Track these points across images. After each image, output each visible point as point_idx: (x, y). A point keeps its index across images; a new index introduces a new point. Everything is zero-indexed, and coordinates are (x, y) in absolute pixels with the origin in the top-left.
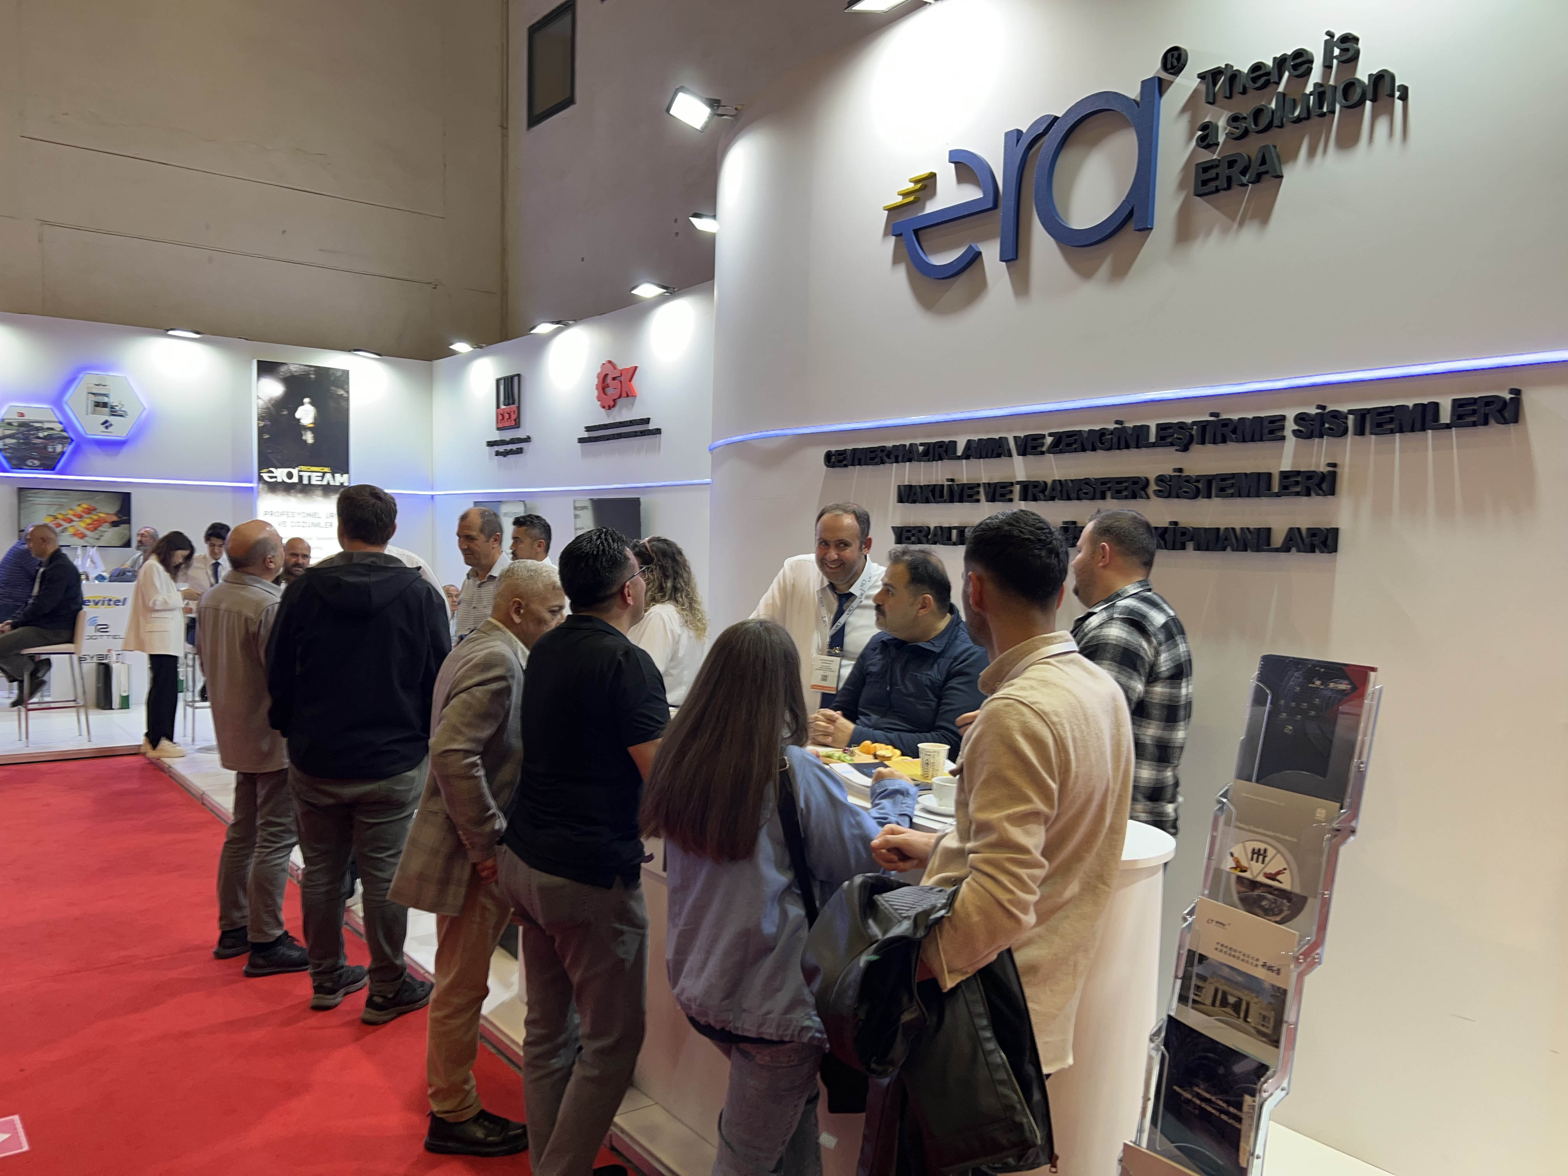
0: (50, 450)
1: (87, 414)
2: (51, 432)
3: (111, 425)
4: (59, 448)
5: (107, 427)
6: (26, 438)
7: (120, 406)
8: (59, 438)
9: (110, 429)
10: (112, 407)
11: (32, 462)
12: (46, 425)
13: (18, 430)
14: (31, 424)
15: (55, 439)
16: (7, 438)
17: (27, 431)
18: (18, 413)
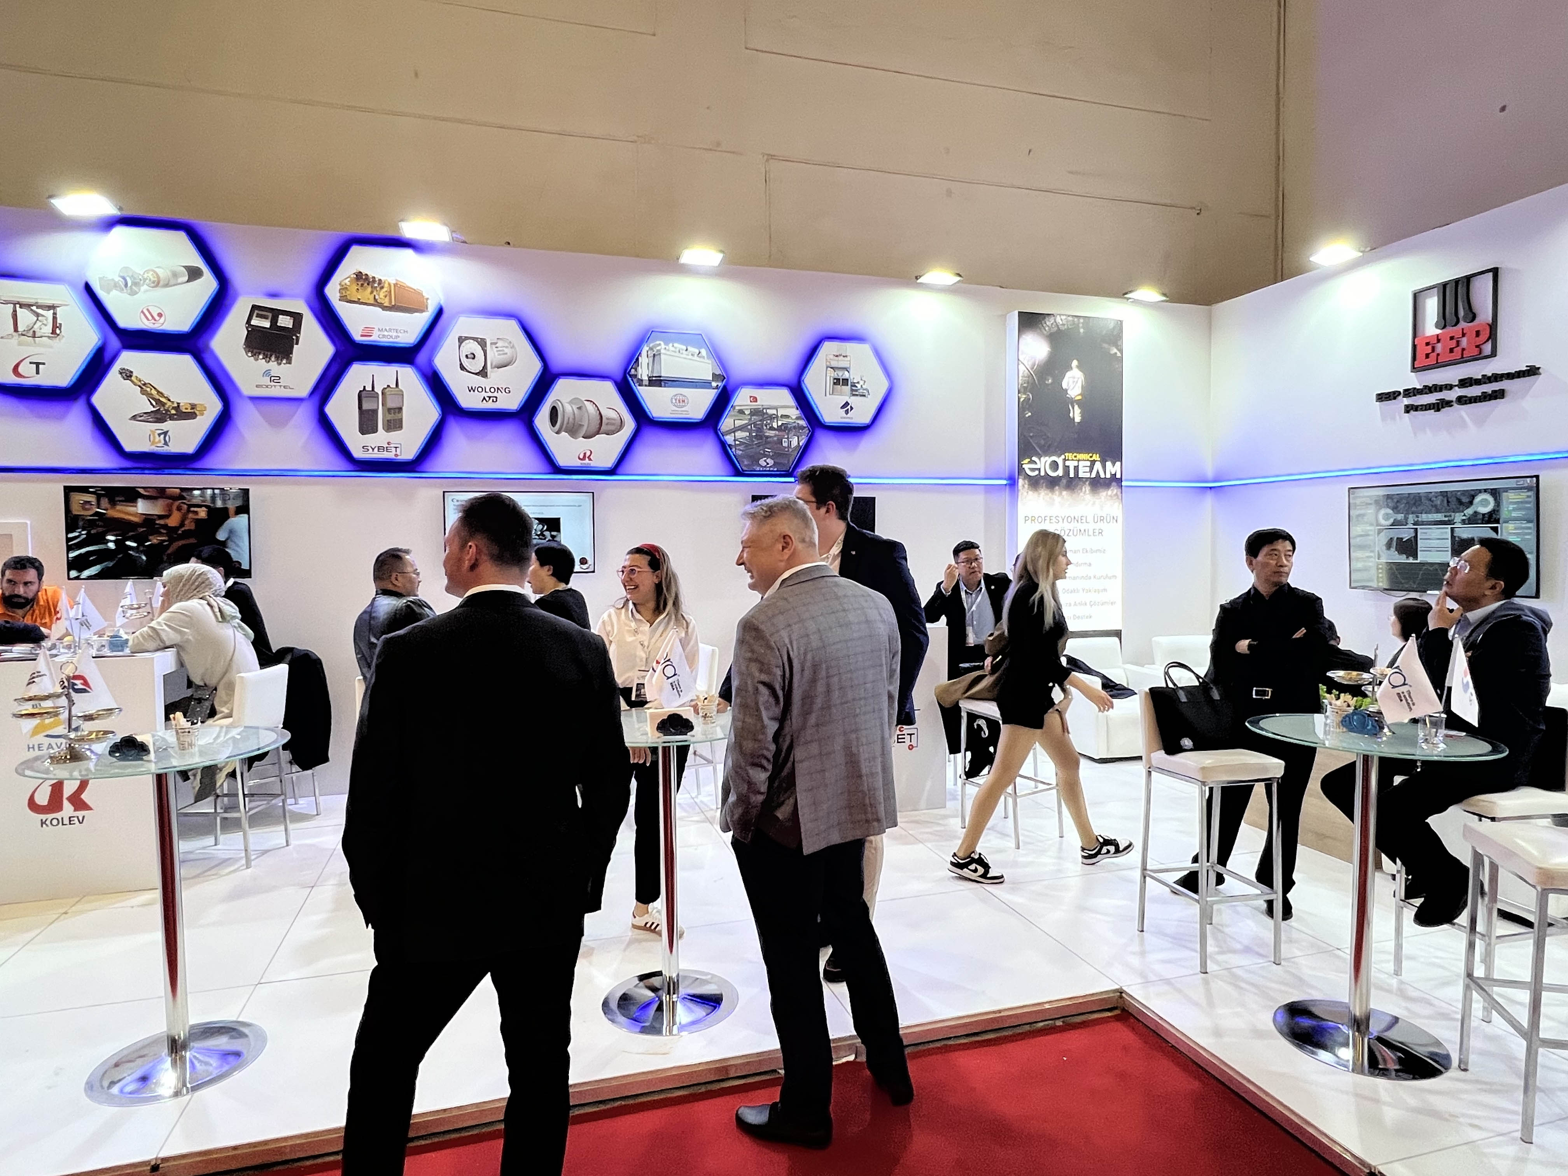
0: (785, 444)
1: (827, 395)
2: (785, 421)
3: (852, 407)
4: (795, 442)
5: (847, 412)
6: (760, 430)
7: (861, 382)
10: (853, 385)
11: (765, 461)
12: (781, 412)
13: (750, 419)
14: (765, 411)
15: (790, 430)
16: (739, 430)
17: (760, 421)
18: (751, 397)
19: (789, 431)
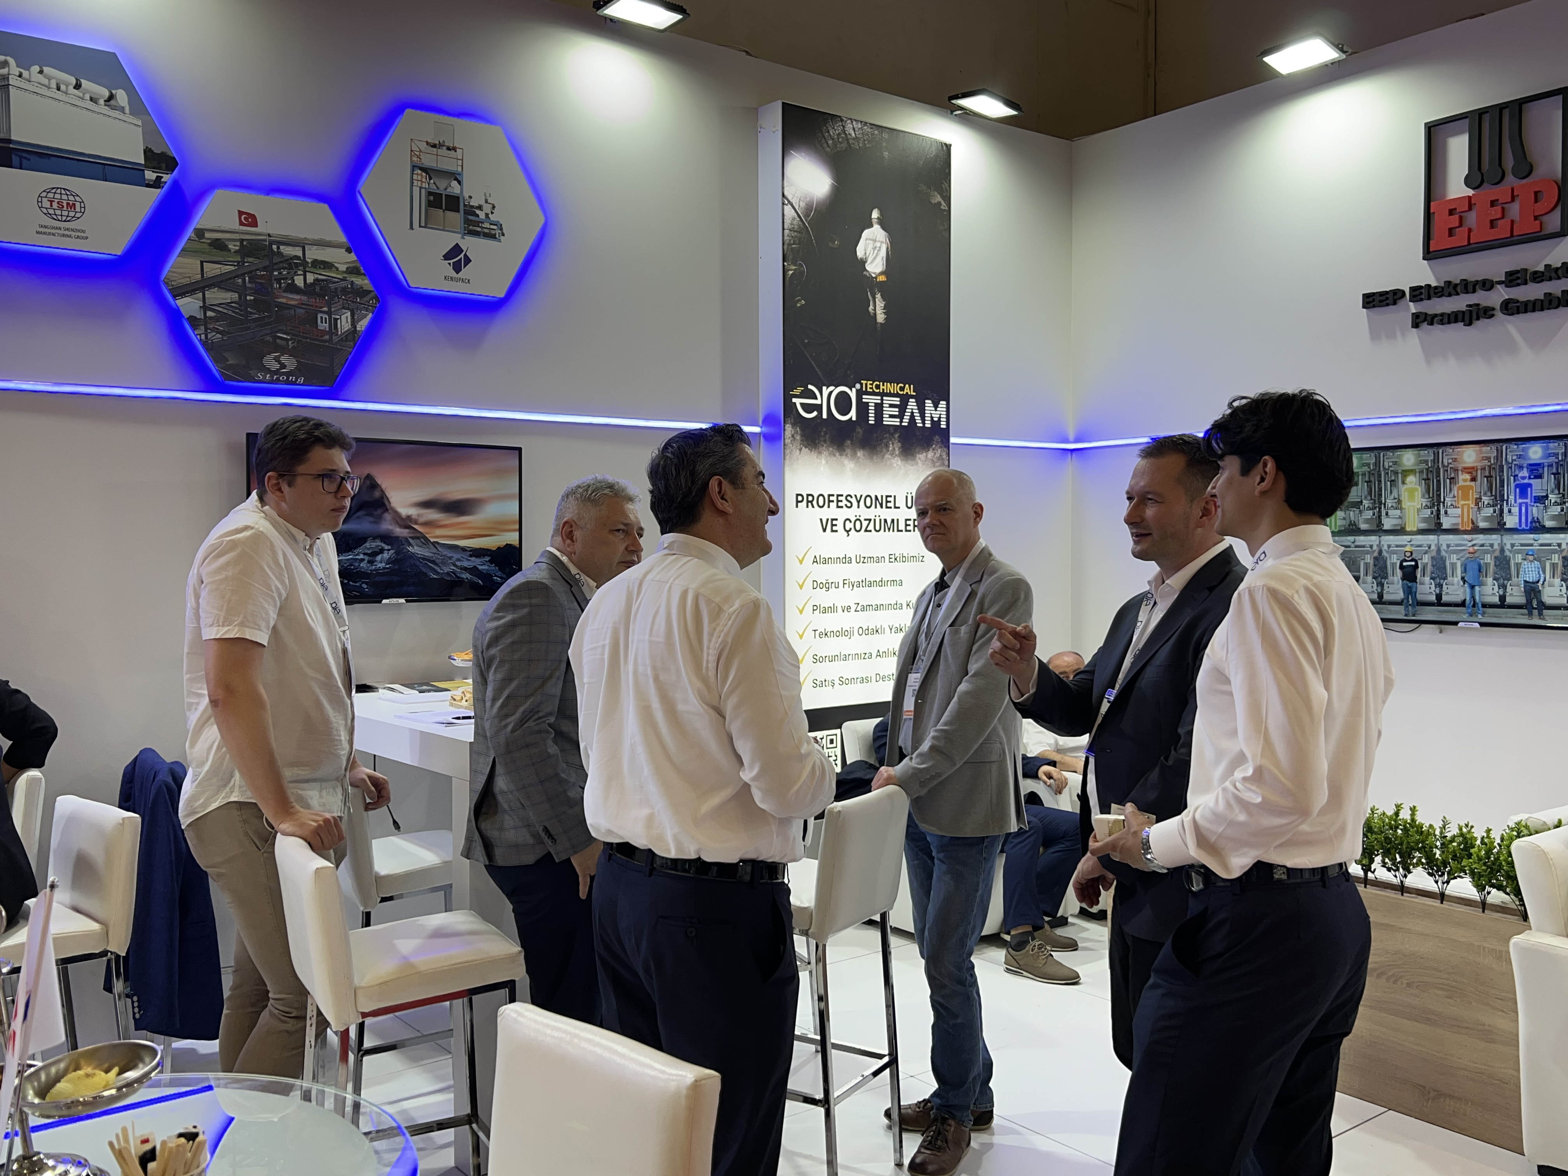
0: (323, 326)
1: (412, 228)
2: (324, 274)
3: (468, 260)
4: (344, 323)
5: (457, 268)
6: (263, 289)
7: (487, 208)
8: (344, 290)
9: (465, 273)
10: (470, 211)
11: (277, 359)
12: (313, 254)
13: (240, 264)
14: (274, 247)
15: (335, 294)
16: (210, 286)
17: (264, 269)
18: (241, 213)
19: (331, 299)
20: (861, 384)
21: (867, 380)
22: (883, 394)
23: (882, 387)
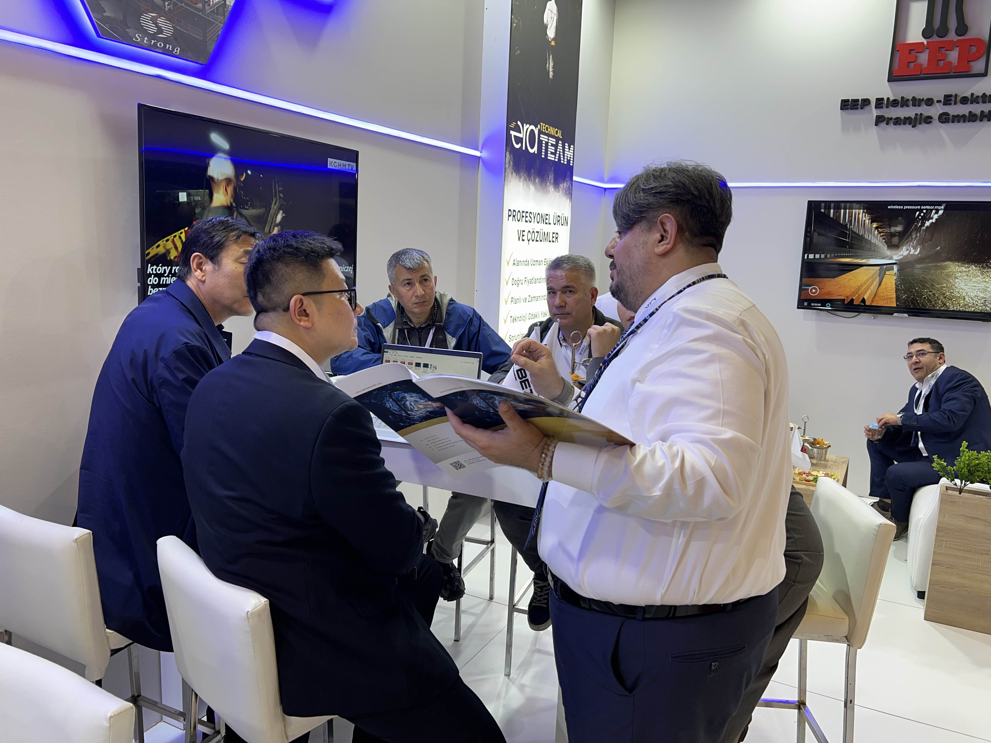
20: (540, 125)
21: (543, 123)
22: (549, 135)
23: (549, 130)
